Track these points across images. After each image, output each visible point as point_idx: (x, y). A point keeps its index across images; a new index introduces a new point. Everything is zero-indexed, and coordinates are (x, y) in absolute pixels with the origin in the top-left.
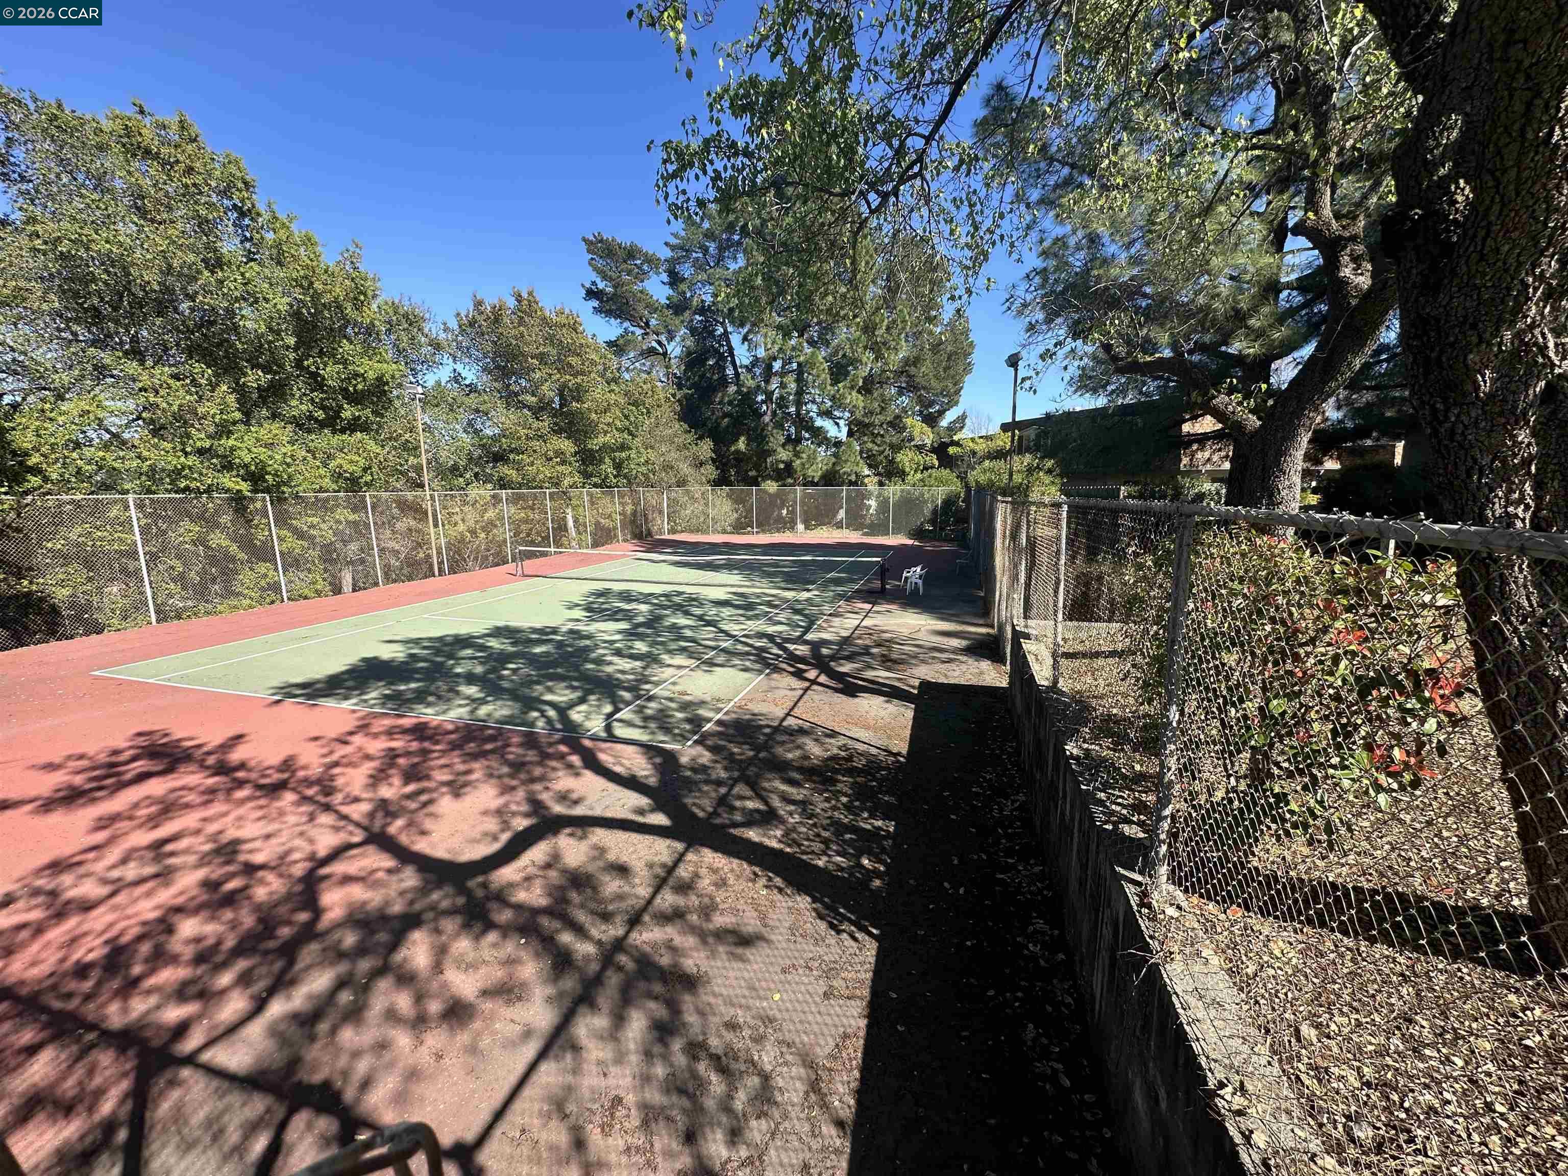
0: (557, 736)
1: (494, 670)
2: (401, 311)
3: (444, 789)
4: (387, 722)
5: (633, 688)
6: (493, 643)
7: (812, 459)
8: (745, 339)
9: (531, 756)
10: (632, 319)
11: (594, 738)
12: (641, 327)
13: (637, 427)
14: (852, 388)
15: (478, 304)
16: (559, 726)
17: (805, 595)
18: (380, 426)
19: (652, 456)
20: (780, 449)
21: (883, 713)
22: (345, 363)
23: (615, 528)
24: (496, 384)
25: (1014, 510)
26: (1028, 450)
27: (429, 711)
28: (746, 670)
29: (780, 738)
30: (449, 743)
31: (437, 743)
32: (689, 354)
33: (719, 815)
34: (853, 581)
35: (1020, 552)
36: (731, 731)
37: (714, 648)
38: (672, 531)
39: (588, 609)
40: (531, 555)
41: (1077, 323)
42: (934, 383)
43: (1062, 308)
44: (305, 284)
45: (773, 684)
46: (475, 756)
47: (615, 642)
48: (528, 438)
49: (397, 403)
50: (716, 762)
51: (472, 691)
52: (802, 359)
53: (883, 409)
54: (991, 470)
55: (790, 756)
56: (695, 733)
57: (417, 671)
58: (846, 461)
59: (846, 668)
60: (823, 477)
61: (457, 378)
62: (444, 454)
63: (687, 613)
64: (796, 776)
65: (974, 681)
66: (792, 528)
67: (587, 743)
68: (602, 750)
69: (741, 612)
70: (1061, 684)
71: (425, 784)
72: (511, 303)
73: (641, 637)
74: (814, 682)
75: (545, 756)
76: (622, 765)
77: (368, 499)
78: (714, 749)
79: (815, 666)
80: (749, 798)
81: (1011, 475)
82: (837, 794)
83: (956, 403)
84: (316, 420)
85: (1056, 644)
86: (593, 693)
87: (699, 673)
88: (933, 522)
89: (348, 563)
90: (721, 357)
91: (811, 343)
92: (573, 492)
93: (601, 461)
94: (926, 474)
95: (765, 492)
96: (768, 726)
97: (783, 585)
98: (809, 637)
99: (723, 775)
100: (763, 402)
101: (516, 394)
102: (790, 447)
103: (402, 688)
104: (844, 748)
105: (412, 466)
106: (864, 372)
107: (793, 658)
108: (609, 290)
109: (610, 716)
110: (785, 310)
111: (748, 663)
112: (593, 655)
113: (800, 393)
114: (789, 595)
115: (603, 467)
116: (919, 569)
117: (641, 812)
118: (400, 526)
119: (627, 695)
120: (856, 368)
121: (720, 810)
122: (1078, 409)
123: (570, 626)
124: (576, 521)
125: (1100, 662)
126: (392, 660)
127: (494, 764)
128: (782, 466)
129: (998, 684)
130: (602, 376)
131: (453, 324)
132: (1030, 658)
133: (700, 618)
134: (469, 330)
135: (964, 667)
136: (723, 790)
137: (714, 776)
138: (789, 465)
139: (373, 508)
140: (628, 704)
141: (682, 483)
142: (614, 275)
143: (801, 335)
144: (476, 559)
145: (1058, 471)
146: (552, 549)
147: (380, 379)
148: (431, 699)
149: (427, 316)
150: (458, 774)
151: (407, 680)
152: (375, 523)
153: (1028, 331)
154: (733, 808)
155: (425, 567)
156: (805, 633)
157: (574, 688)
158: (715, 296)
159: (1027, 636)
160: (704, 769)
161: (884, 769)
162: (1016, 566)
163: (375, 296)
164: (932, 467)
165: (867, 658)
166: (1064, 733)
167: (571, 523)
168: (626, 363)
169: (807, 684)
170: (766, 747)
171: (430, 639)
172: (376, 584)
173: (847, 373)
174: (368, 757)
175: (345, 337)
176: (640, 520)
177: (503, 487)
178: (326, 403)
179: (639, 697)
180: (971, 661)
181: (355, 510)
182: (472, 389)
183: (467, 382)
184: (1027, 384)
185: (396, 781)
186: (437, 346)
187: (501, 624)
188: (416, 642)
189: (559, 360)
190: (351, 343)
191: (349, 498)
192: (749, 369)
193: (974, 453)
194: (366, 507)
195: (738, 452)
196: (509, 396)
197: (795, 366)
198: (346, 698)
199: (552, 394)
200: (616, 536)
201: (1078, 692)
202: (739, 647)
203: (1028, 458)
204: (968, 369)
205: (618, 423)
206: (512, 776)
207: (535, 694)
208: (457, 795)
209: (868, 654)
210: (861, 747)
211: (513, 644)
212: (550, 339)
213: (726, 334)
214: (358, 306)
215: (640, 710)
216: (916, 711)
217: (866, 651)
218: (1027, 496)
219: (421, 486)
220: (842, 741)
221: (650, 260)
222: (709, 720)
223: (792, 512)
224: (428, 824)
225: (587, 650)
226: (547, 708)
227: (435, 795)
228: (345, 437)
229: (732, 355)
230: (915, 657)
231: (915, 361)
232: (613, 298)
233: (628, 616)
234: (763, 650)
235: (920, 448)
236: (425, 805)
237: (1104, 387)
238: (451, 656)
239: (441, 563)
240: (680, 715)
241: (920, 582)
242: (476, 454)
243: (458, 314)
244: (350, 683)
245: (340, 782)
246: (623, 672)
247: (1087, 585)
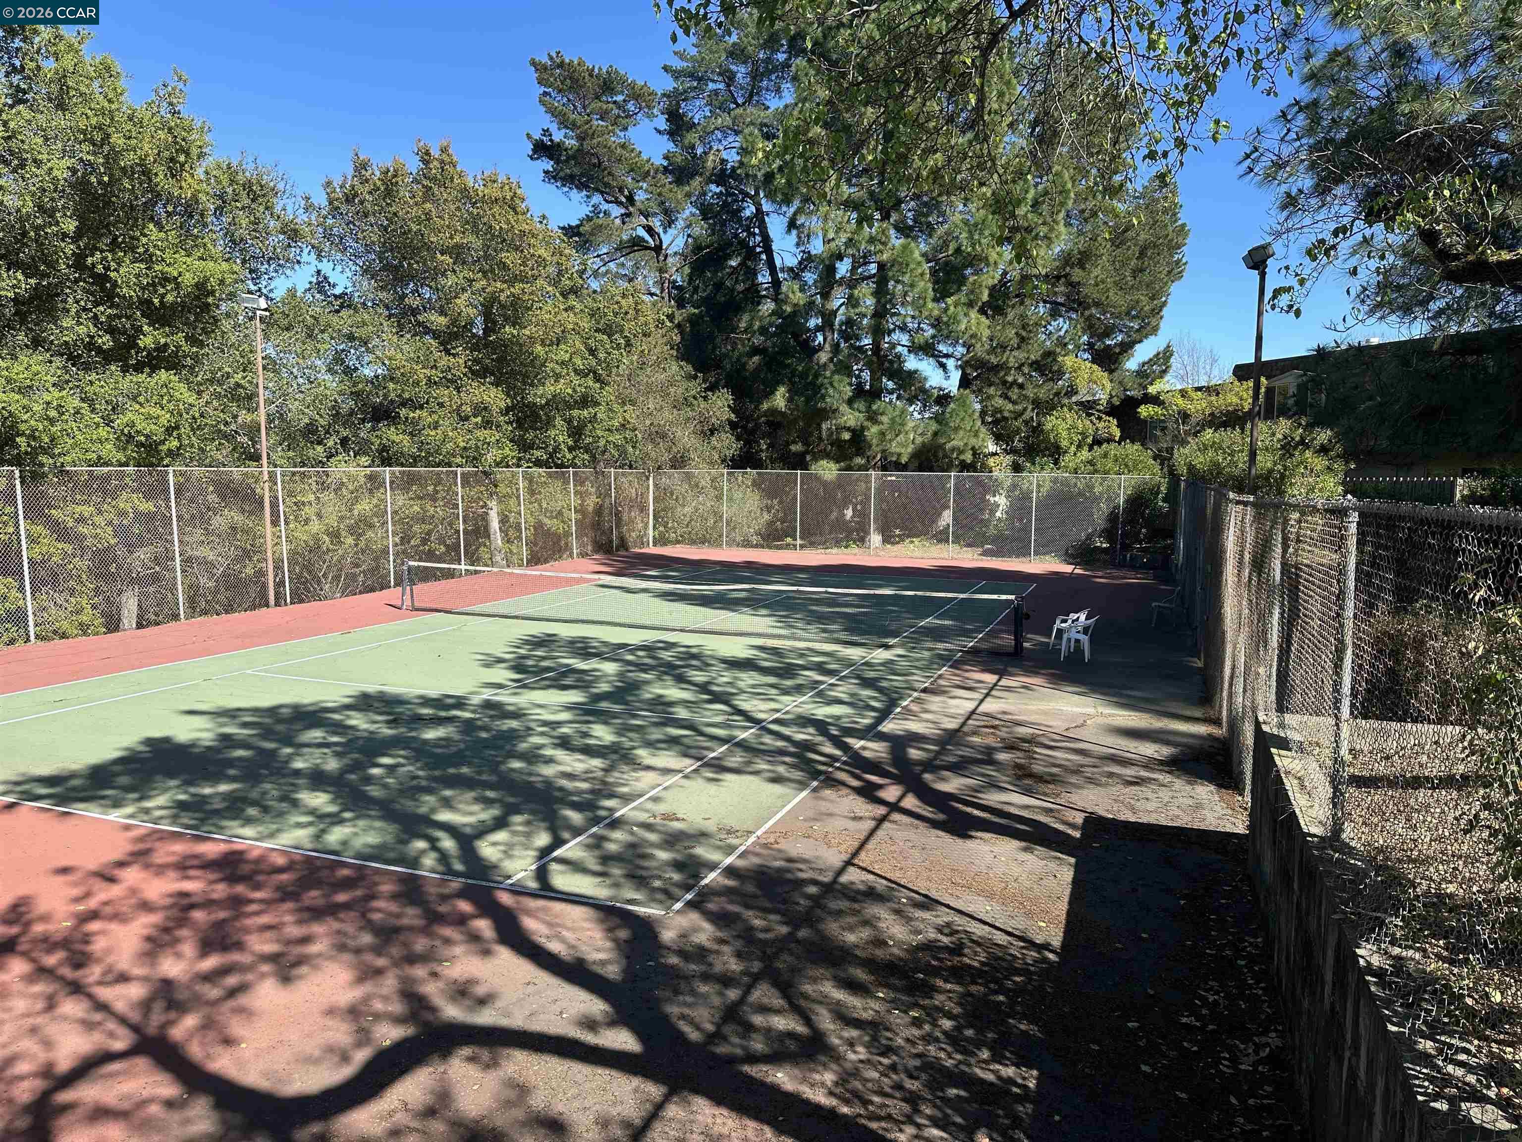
0: (456, 884)
1: (356, 767)
2: (240, 178)
3: (265, 968)
4: (180, 848)
5: (587, 806)
6: (358, 721)
7: (897, 425)
8: (792, 224)
9: (411, 916)
10: (605, 190)
11: (518, 891)
12: (618, 203)
13: (608, 368)
14: (970, 304)
15: (361, 167)
16: (458, 867)
17: (881, 655)
18: (196, 359)
19: (631, 414)
20: (844, 408)
21: (1016, 870)
22: (148, 259)
23: (568, 534)
24: (382, 295)
25: (1258, 518)
26: (1284, 412)
27: (248, 831)
28: (777, 780)
29: (835, 904)
30: (278, 888)
31: (257, 887)
32: (698, 248)
33: (725, 1039)
34: (967, 634)
35: (1271, 592)
36: (750, 888)
37: (723, 741)
38: (661, 541)
39: (518, 667)
40: (427, 575)
41: (1373, 194)
42: (1115, 296)
43: (1347, 169)
44: (98, 137)
45: (824, 806)
46: (316, 913)
47: (559, 724)
48: (430, 382)
49: (226, 325)
50: (722, 941)
51: (319, 800)
52: (885, 257)
53: (1023, 339)
54: (1216, 447)
55: (851, 938)
56: (688, 888)
57: (232, 763)
58: (956, 429)
59: (952, 784)
60: (915, 455)
61: (321, 284)
62: (294, 406)
63: (681, 679)
64: (860, 974)
65: (1184, 820)
66: (862, 540)
67: (505, 898)
68: (529, 913)
69: (772, 680)
70: (1348, 833)
71: (236, 957)
72: (414, 165)
73: (604, 717)
74: (895, 807)
75: (434, 918)
76: (563, 941)
77: (171, 477)
78: (720, 919)
79: (897, 780)
80: (778, 1012)
81: (1253, 455)
82: (933, 1014)
83: (1155, 330)
84: (100, 350)
85: (1337, 760)
86: (518, 812)
87: (697, 784)
88: (1109, 533)
89: (132, 582)
90: (750, 255)
91: (903, 230)
92: (502, 473)
93: (549, 423)
94: (1098, 451)
95: (817, 478)
96: (815, 882)
97: (843, 636)
98: (888, 727)
99: (734, 966)
100: (818, 329)
101: (415, 312)
102: (861, 405)
103: (207, 791)
104: (947, 929)
105: (244, 425)
106: (991, 277)
107: (859, 763)
108: (571, 143)
109: (545, 852)
110: (858, 176)
111: (781, 769)
112: (523, 746)
113: (880, 314)
114: (855, 653)
115: (552, 433)
116: (1083, 617)
117: (590, 1024)
118: (219, 522)
119: (575, 817)
120: (977, 273)
121: (727, 1029)
122: (1375, 341)
123: (487, 694)
124: (504, 520)
125: (1422, 795)
126: (193, 745)
127: (350, 928)
128: (846, 436)
129: (1230, 828)
130: (556, 283)
131: (320, 199)
132: (1290, 784)
133: (704, 688)
134: (344, 208)
135: (1165, 794)
136: (733, 994)
137: (718, 968)
138: (858, 434)
139: (178, 493)
140: (577, 832)
141: (679, 462)
142: (579, 120)
143: (886, 217)
144: (337, 578)
145: (1339, 448)
146: (463, 567)
147: (201, 286)
148: (252, 811)
149: (281, 186)
150: (289, 942)
151: (216, 777)
152: (180, 518)
153: (1283, 207)
154: (749, 1028)
155: (253, 591)
156: (879, 721)
157: (488, 802)
158: (744, 151)
159: (1284, 744)
160: (701, 954)
161: (1018, 972)
162: (1262, 617)
163: (201, 156)
164: (1109, 440)
165: (989, 771)
166: (1354, 926)
167: (495, 524)
168: (593, 263)
169: (882, 810)
170: (809, 919)
171: (255, 711)
172: (176, 617)
173: (962, 281)
174: (146, 906)
175: (152, 219)
176: (608, 521)
177: (386, 462)
178: (116, 323)
179: (596, 821)
180: (1179, 784)
181: (148, 496)
182: (345, 302)
183: (338, 291)
184: (1284, 300)
185: (188, 949)
186: (293, 234)
187: (371, 688)
188: (231, 714)
189: (486, 257)
190: (161, 228)
191: (140, 476)
192: (795, 273)
193: (1185, 416)
194: (166, 490)
195: (774, 411)
196: (404, 314)
197: (873, 268)
198: (117, 804)
199: (472, 312)
200: (568, 548)
201: (1380, 850)
202: (768, 739)
203: (1283, 426)
204: (1175, 272)
205: (578, 361)
206: (378, 951)
207: (423, 810)
208: (286, 980)
209: (991, 762)
210: (978, 930)
211: (391, 723)
212: (473, 224)
213: (760, 214)
214: (175, 170)
215: (598, 842)
216: (1077, 868)
217: (987, 757)
218: (1281, 493)
219: (256, 457)
220: (944, 917)
221: (639, 96)
222: (713, 866)
223: (862, 515)
224: (237, 1027)
225: (512, 736)
226: (440, 834)
227: (250, 977)
228: (141, 377)
229: (769, 251)
230: (1077, 771)
231: (1083, 259)
232: (578, 155)
233: (582, 681)
234: (807, 746)
235: (1087, 407)
236: (232, 993)
237: (1424, 303)
238: (288, 741)
239: (280, 584)
240: (663, 855)
241: (1085, 639)
242: (345, 409)
243: (329, 184)
244: (124, 780)
245: (98, 946)
246: (570, 776)
247: (1396, 655)
